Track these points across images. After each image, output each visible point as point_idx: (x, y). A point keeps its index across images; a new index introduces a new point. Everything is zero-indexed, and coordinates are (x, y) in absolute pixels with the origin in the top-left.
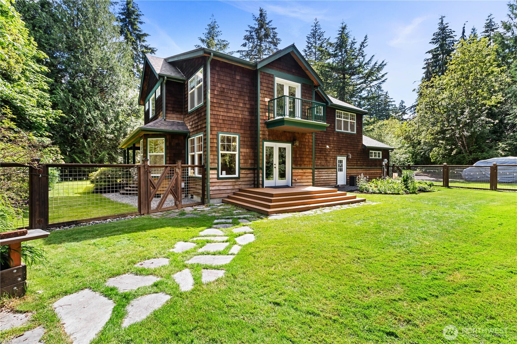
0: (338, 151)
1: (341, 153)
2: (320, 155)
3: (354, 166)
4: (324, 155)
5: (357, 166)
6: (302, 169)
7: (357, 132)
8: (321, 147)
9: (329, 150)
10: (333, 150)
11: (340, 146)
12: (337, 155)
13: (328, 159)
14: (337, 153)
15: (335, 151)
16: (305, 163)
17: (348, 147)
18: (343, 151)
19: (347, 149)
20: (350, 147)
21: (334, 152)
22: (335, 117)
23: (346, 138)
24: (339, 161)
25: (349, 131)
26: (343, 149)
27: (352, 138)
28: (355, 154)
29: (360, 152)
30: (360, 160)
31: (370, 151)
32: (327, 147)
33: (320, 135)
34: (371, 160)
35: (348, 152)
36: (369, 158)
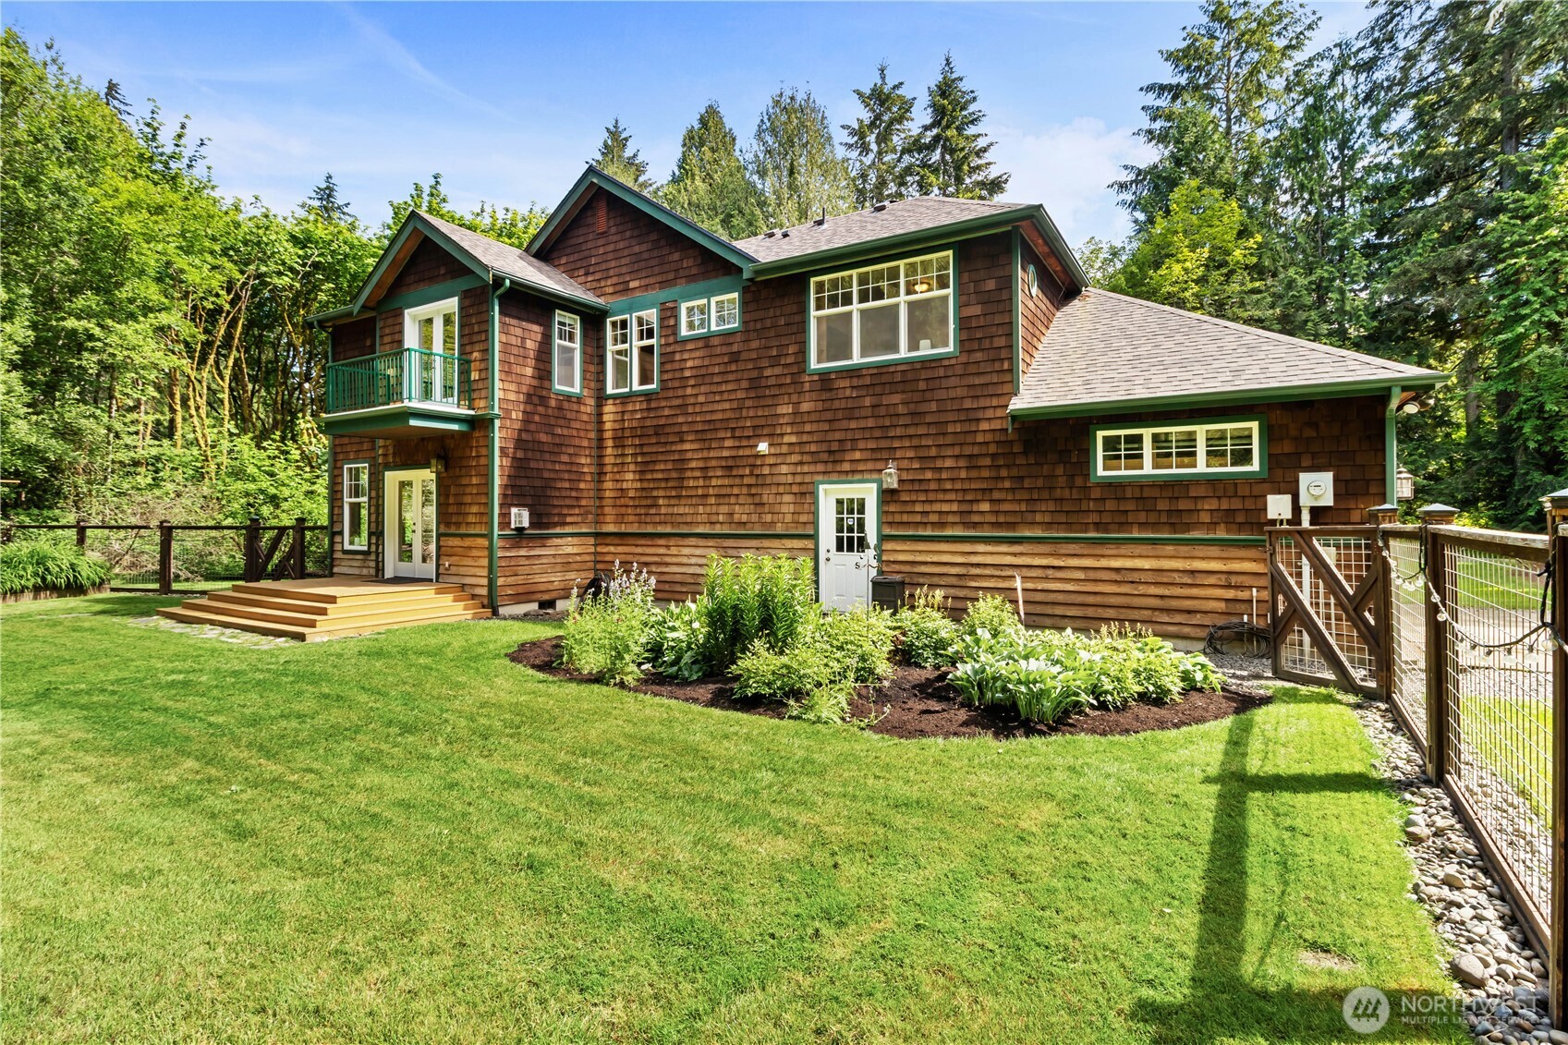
0: (825, 457)
1: (846, 467)
2: (726, 482)
3: (942, 525)
4: (748, 481)
5: (966, 525)
6: (462, 536)
7: (961, 343)
8: (733, 453)
9: (771, 461)
10: (795, 458)
11: (838, 436)
12: (820, 478)
13: (770, 498)
14: (820, 468)
15: (806, 458)
16: (471, 519)
17: (897, 432)
18: (857, 455)
19: (884, 444)
20: (912, 431)
21: (801, 463)
22: (804, 310)
23: (878, 390)
24: (840, 502)
25: (903, 353)
26: (861, 445)
27: (922, 385)
28: (949, 463)
29: (992, 449)
30: (996, 495)
31: (1100, 434)
32: (763, 447)
33: (727, 405)
34: (1115, 488)
35: (894, 459)
36: (1093, 480)
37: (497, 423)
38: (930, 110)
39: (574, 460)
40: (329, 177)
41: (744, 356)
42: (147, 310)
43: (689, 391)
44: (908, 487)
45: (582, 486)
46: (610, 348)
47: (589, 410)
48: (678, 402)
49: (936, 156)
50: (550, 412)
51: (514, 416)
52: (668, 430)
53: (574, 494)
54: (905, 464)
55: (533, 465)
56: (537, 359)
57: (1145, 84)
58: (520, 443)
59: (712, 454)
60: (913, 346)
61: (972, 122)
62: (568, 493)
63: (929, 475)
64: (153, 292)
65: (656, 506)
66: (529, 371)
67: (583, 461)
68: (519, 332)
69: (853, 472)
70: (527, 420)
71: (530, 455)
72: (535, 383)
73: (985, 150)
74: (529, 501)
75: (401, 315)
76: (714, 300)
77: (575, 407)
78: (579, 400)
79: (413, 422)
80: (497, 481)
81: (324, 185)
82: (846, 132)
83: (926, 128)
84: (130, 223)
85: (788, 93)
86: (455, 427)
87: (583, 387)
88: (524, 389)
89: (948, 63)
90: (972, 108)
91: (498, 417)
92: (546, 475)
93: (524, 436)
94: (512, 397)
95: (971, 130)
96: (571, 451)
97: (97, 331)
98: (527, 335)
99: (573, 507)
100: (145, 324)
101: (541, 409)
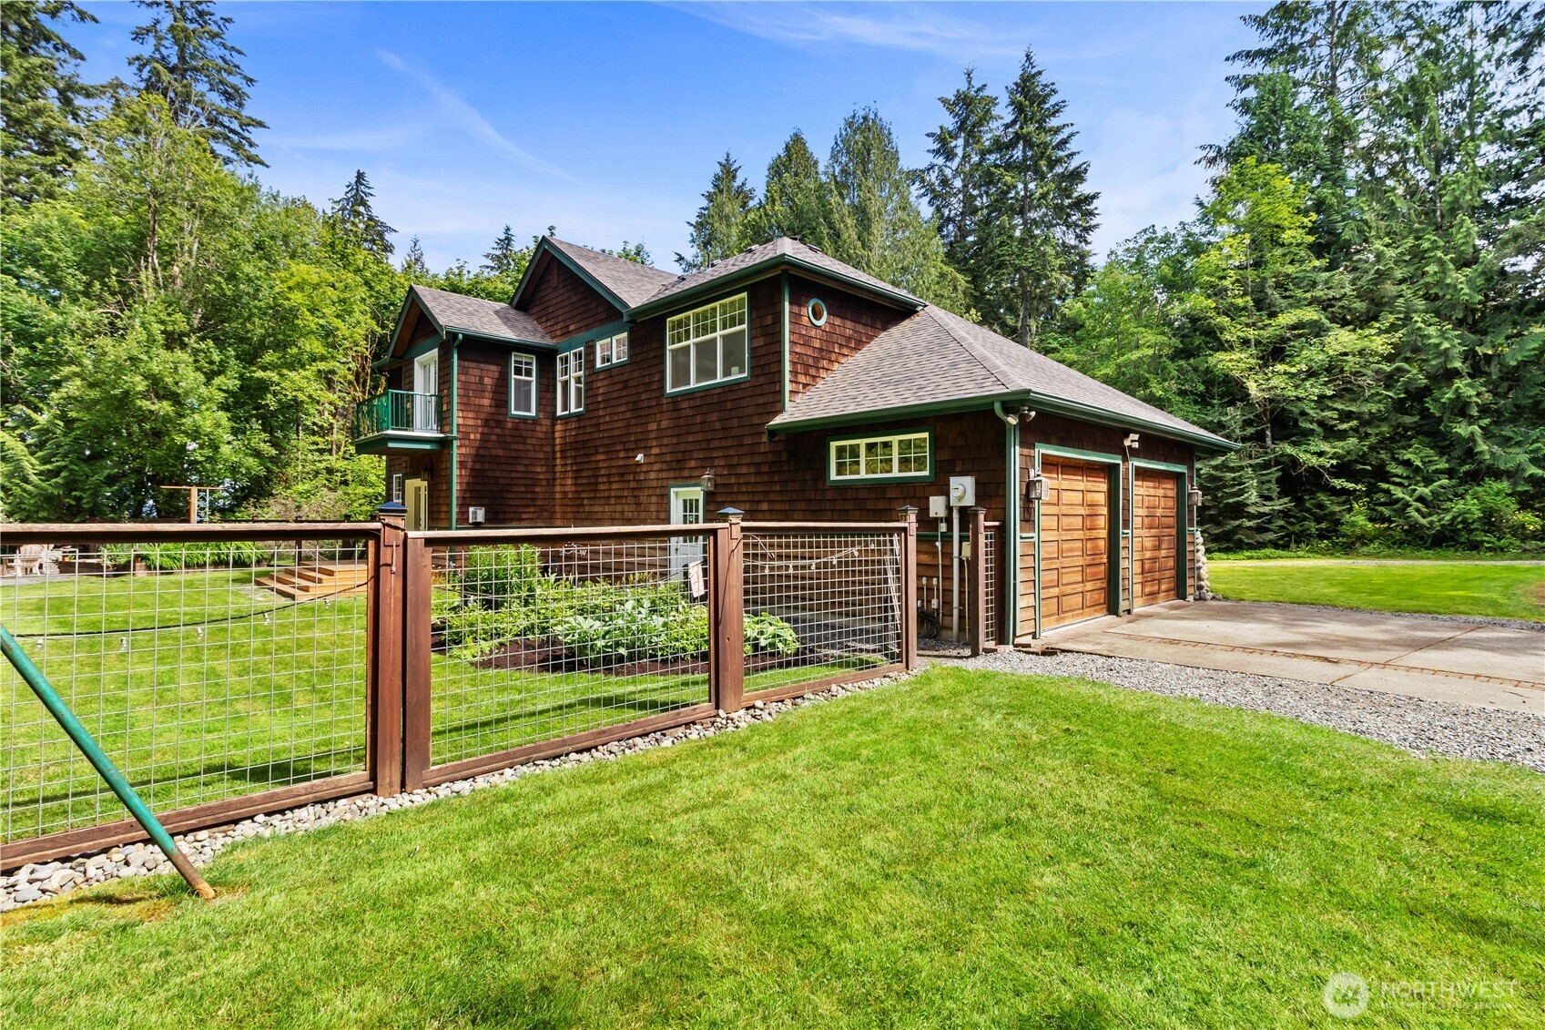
0: (674, 465)
1: (684, 474)
2: (620, 486)
4: (633, 485)
7: (752, 369)
8: (624, 462)
9: (644, 469)
10: (656, 467)
11: (682, 448)
12: (671, 482)
13: (643, 499)
14: (672, 474)
15: (665, 466)
17: (715, 444)
18: (693, 464)
19: (708, 454)
20: (724, 443)
21: (661, 471)
22: (663, 346)
23: (704, 409)
24: (685, 501)
25: (719, 379)
26: (695, 455)
27: (729, 405)
28: (744, 470)
29: (770, 458)
30: (773, 497)
31: (834, 445)
32: (640, 457)
33: (620, 424)
34: (842, 487)
35: (712, 467)
36: (828, 484)
37: (456, 443)
38: (1011, 108)
39: (530, 469)
40: (508, 229)
41: (632, 383)
42: (313, 359)
43: (601, 413)
44: (720, 490)
45: (538, 489)
46: (560, 378)
47: (544, 429)
48: (595, 421)
49: (1018, 153)
50: (507, 432)
51: (472, 436)
52: (590, 444)
53: (529, 496)
54: (719, 471)
55: (489, 474)
56: (494, 392)
57: (1231, 54)
58: (478, 457)
59: (614, 463)
60: (727, 373)
61: (1053, 114)
62: (523, 495)
63: (733, 480)
64: (316, 347)
65: (583, 505)
66: (486, 402)
67: (539, 469)
68: (477, 372)
69: (690, 477)
70: (485, 439)
71: (487, 467)
72: (493, 410)
73: (1064, 142)
74: (486, 502)
75: (412, 363)
76: (615, 338)
77: (531, 427)
78: (535, 421)
79: (391, 445)
80: (455, 487)
81: (503, 237)
82: (931, 139)
83: (1007, 126)
84: (297, 298)
85: (861, 113)
86: (428, 447)
87: (538, 411)
88: (482, 416)
89: (1028, 57)
90: (1053, 100)
91: (456, 438)
92: (502, 481)
93: (481, 452)
94: (471, 422)
95: (1054, 122)
96: (527, 462)
97: (276, 378)
98: (484, 373)
99: (529, 506)
100: (310, 371)
101: (498, 431)
